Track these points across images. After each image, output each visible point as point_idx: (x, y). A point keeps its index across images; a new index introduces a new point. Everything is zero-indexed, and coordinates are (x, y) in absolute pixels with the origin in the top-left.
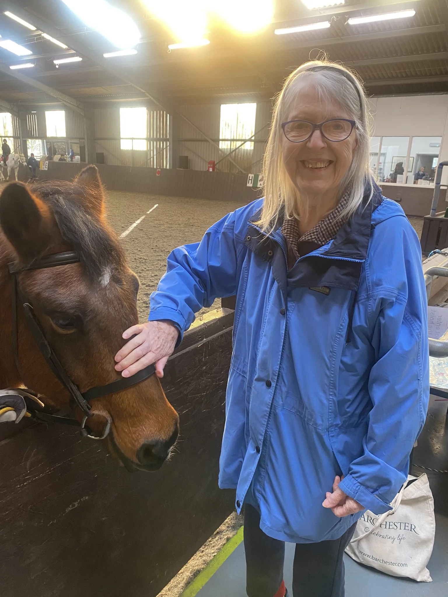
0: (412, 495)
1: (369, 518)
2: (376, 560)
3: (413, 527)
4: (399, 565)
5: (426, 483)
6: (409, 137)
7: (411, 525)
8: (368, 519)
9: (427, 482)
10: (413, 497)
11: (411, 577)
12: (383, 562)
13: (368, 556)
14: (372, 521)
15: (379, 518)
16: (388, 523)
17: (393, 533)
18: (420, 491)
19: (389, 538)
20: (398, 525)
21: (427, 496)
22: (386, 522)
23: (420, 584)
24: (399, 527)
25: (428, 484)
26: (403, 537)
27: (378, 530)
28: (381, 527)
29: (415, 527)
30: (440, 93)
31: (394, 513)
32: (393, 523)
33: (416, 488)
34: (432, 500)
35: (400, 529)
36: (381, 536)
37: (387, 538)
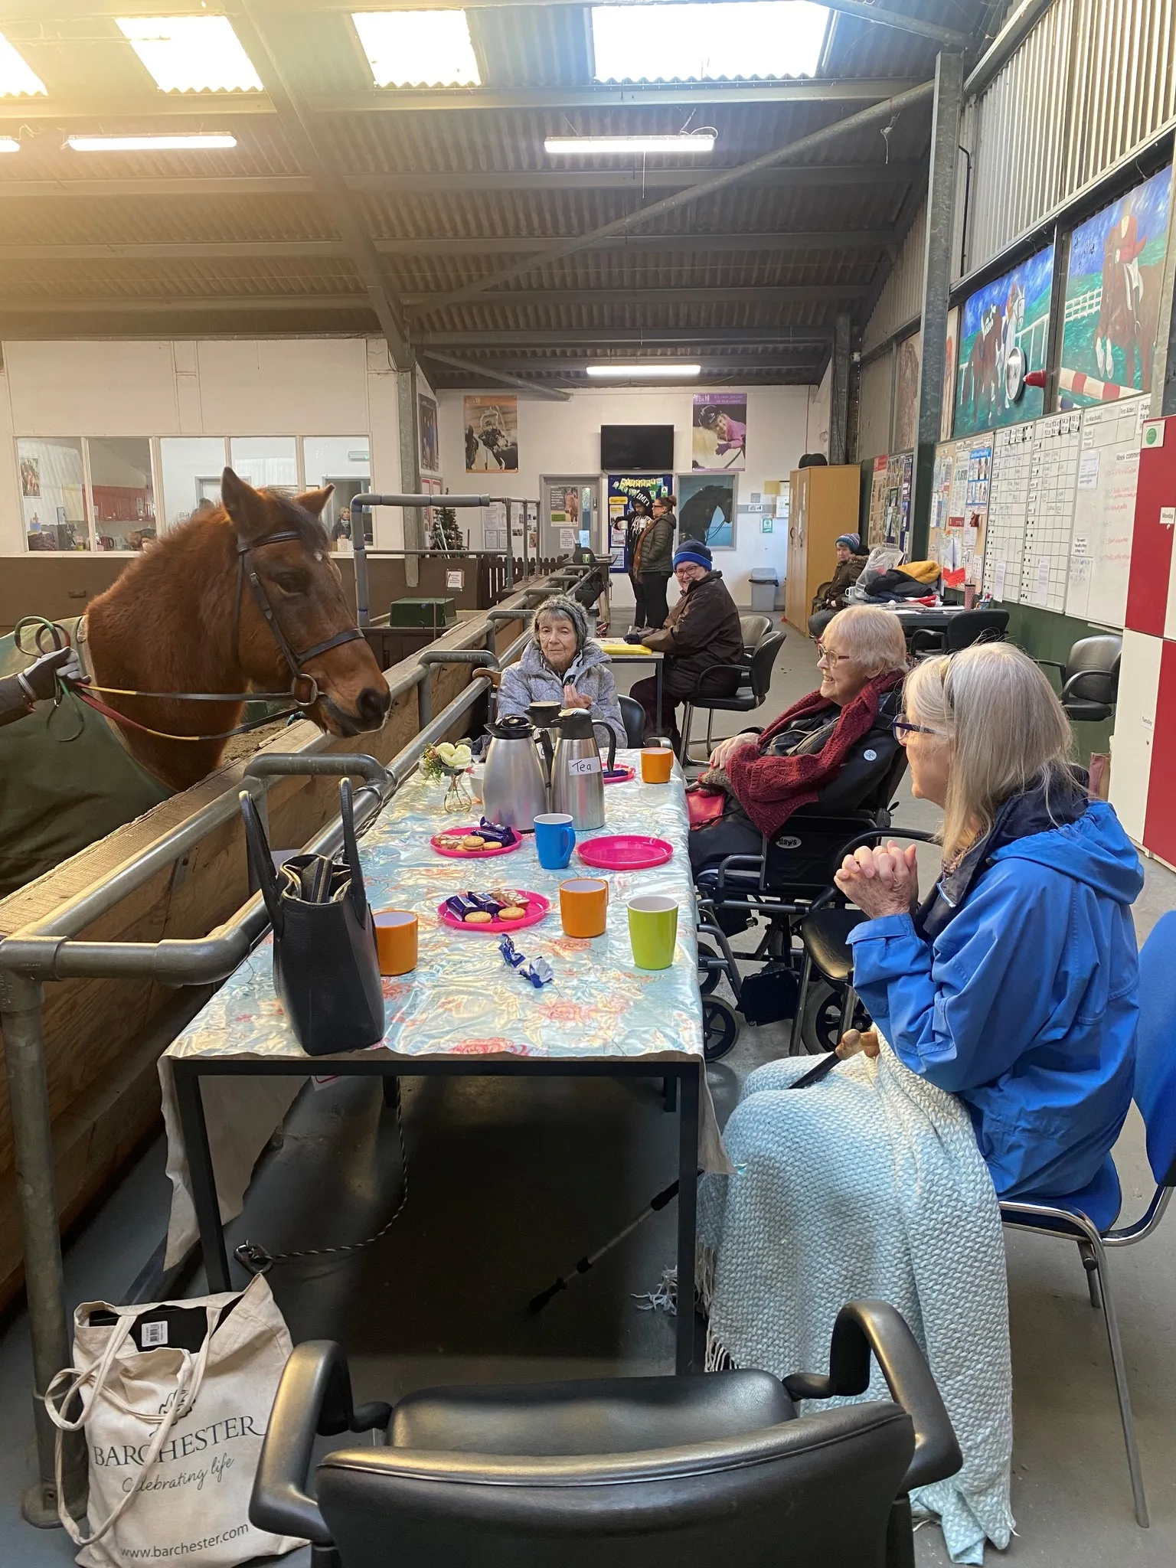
0: (235, 1342)
1: (130, 1452)
2: (167, 1552)
3: (247, 1422)
4: (227, 1536)
5: (265, 1297)
6: (294, 439)
7: (242, 1419)
8: (126, 1456)
9: (268, 1294)
10: (236, 1346)
11: (259, 1553)
12: (185, 1549)
13: (146, 1553)
14: (136, 1456)
15: (151, 1441)
16: (179, 1444)
17: (198, 1462)
18: (252, 1323)
19: (189, 1479)
20: (208, 1436)
21: (271, 1329)
22: (174, 1442)
23: (292, 1556)
24: (210, 1440)
25: (271, 1296)
26: (226, 1460)
27: (157, 1472)
28: (161, 1461)
29: (252, 1421)
30: (343, 335)
31: (191, 1410)
32: (194, 1435)
33: (241, 1320)
34: (285, 1333)
35: (216, 1442)
36: (167, 1486)
37: (182, 1482)
